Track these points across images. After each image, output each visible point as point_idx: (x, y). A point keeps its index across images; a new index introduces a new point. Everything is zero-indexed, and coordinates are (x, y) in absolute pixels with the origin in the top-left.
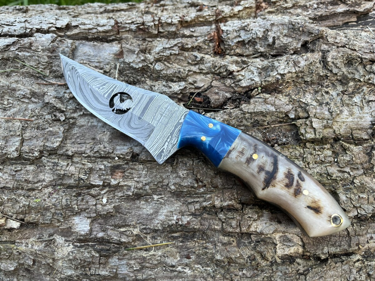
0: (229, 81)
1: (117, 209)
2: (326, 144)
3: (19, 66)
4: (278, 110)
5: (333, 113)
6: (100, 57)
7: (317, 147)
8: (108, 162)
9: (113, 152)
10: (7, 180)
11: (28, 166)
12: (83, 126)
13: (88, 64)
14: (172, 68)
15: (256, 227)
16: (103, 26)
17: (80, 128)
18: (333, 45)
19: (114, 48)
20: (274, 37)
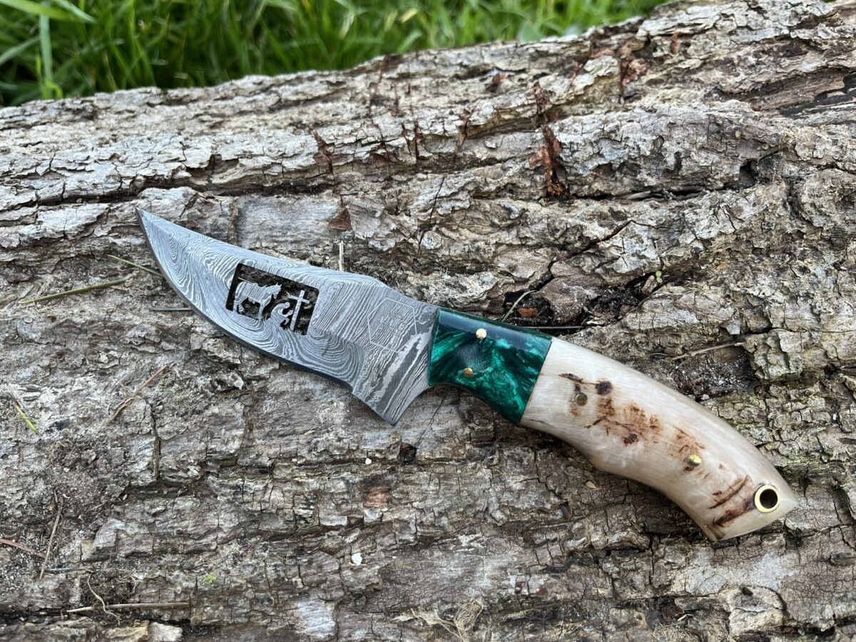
0: (589, 261)
1: (386, 574)
2: (812, 385)
3: (118, 267)
4: (704, 321)
5: (822, 316)
6: (297, 229)
7: (792, 393)
8: (352, 473)
9: (358, 448)
10: (137, 537)
11: (178, 500)
12: (282, 393)
13: (274, 248)
14: (460, 241)
15: (683, 581)
16: (295, 155)
17: (276, 399)
18: (810, 163)
19: (325, 206)
20: (678, 154)
